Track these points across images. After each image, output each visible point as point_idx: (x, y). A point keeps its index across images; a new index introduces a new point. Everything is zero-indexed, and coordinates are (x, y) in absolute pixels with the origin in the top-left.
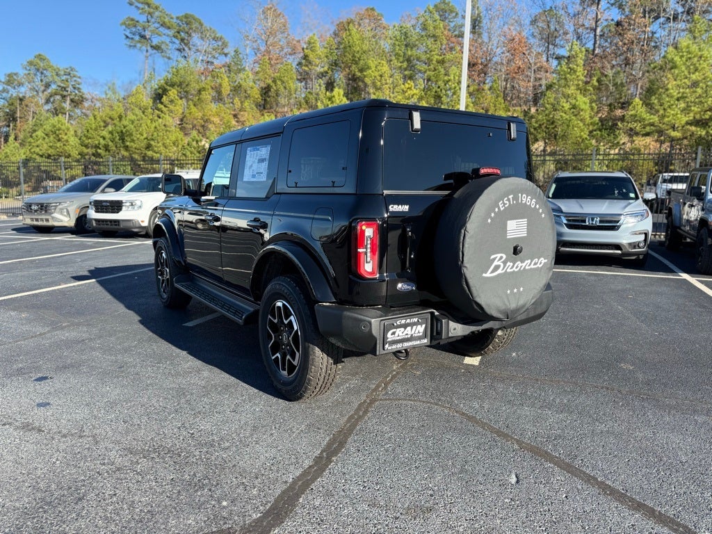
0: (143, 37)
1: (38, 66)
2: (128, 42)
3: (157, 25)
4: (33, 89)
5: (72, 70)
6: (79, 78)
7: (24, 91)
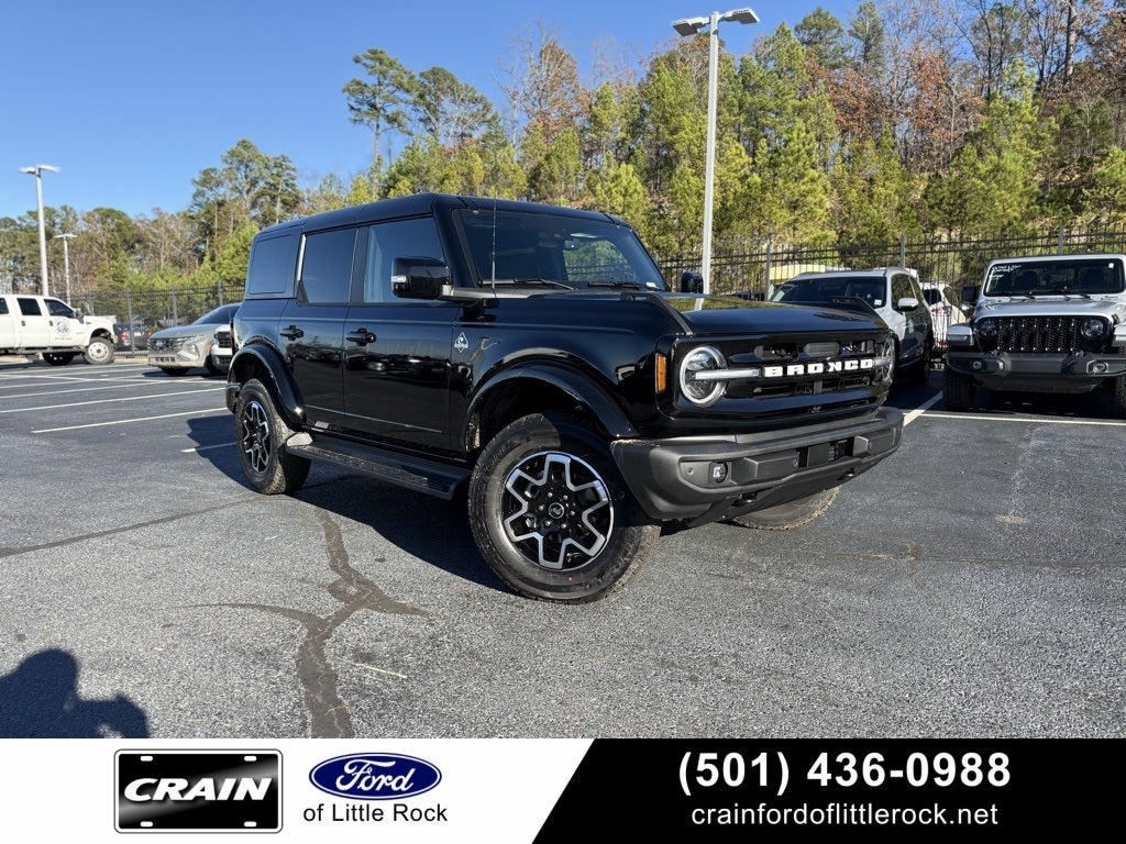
0: (373, 106)
1: (242, 156)
2: (352, 115)
3: (391, 88)
4: (235, 189)
5: (284, 160)
6: (294, 170)
7: (223, 192)
